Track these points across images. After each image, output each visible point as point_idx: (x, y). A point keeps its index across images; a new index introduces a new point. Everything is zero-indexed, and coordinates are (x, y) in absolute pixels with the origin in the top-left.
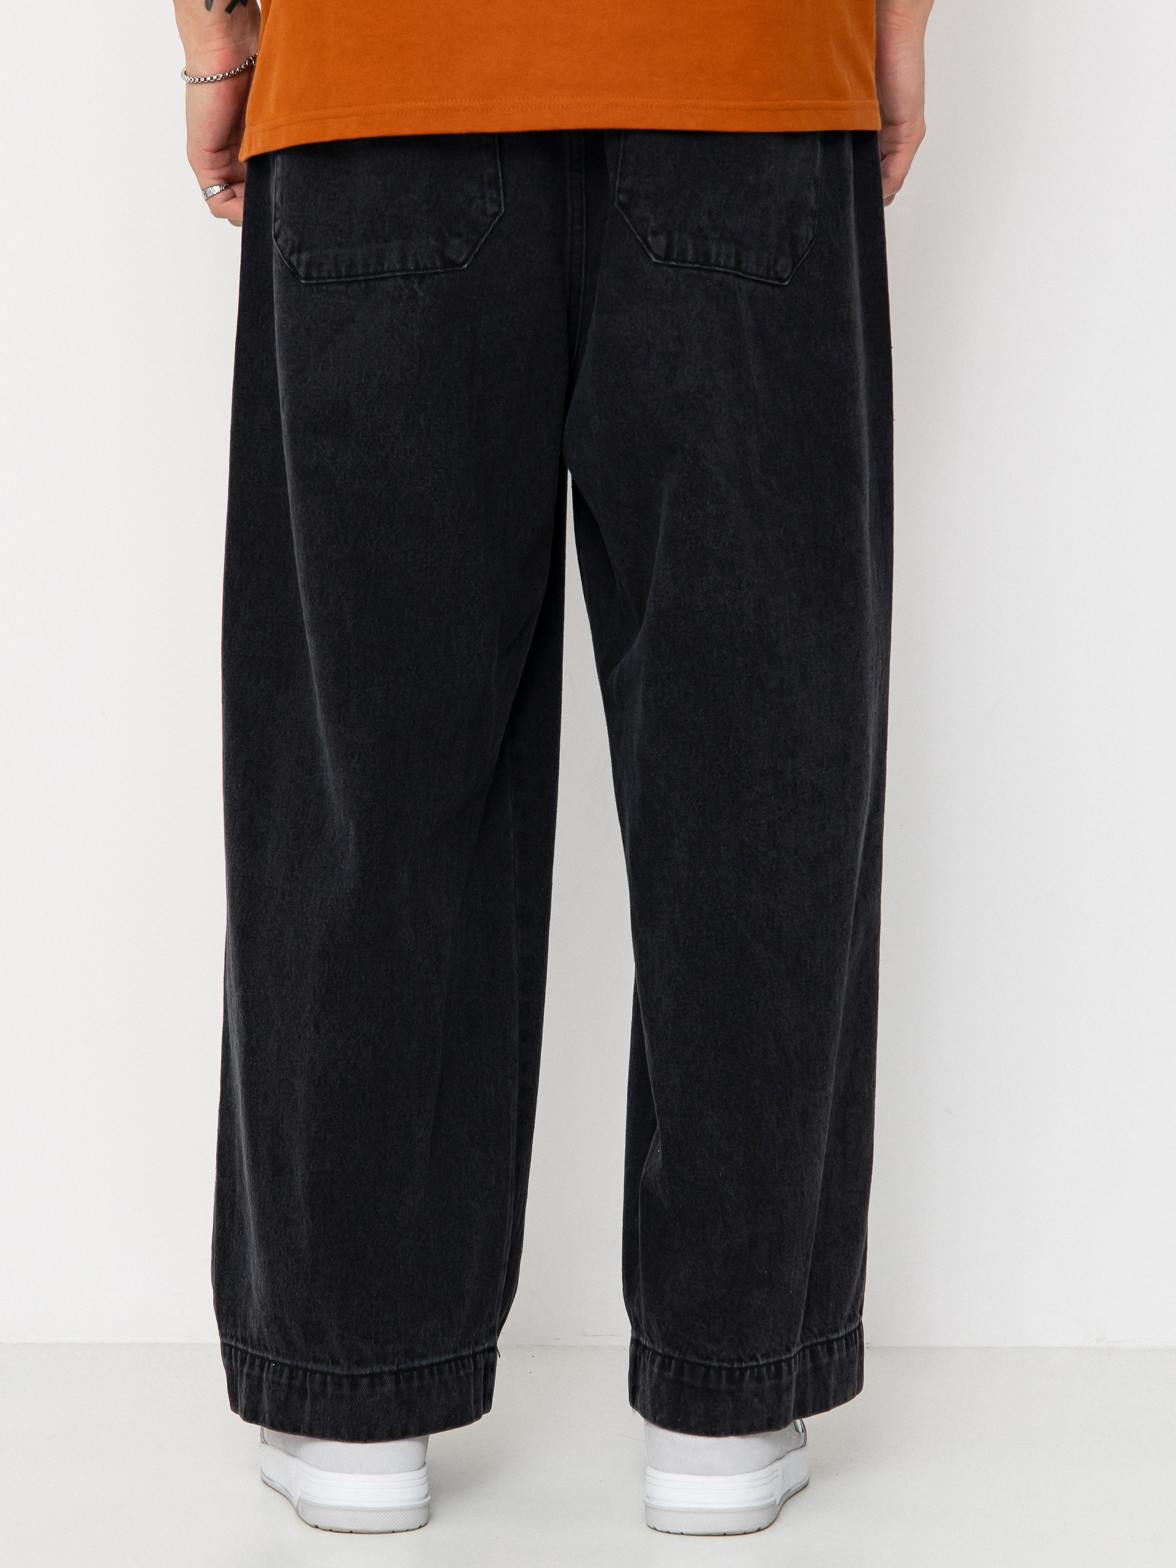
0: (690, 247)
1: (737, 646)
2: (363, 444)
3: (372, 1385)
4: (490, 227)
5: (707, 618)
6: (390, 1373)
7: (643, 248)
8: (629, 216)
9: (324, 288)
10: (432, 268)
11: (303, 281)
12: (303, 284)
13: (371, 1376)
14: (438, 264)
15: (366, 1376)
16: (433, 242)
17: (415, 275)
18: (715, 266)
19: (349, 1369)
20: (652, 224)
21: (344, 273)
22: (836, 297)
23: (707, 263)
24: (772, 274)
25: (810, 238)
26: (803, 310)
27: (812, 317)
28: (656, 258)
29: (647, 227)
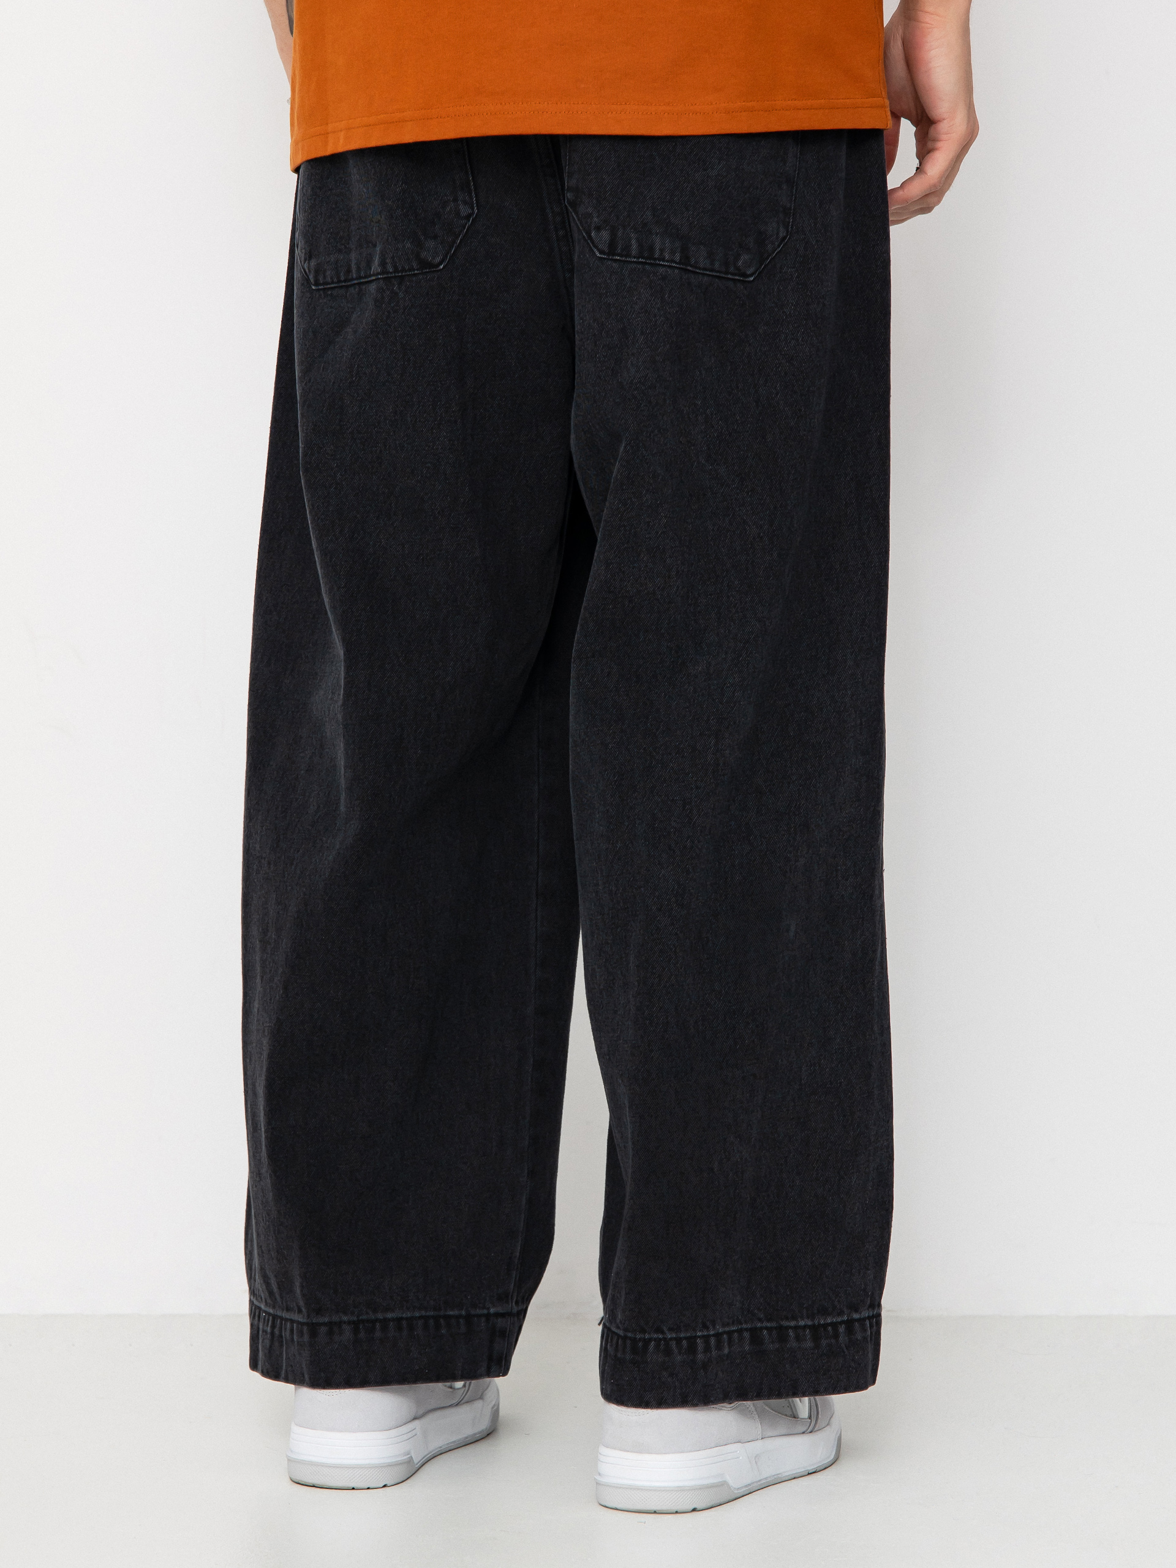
0: (633, 242)
1: (663, 631)
2: (358, 441)
3: (331, 1333)
4: (465, 228)
5: (635, 603)
6: (349, 1323)
7: (588, 243)
8: (576, 213)
9: (329, 292)
10: (410, 270)
11: (313, 287)
12: (315, 290)
13: (330, 1324)
14: (415, 265)
15: (324, 1324)
16: (408, 245)
17: (395, 277)
18: (660, 260)
19: (308, 1316)
20: (595, 219)
21: (342, 278)
22: (809, 294)
23: (651, 257)
24: (732, 269)
25: (781, 235)
26: (773, 305)
27: (784, 312)
28: (600, 253)
29: (591, 223)
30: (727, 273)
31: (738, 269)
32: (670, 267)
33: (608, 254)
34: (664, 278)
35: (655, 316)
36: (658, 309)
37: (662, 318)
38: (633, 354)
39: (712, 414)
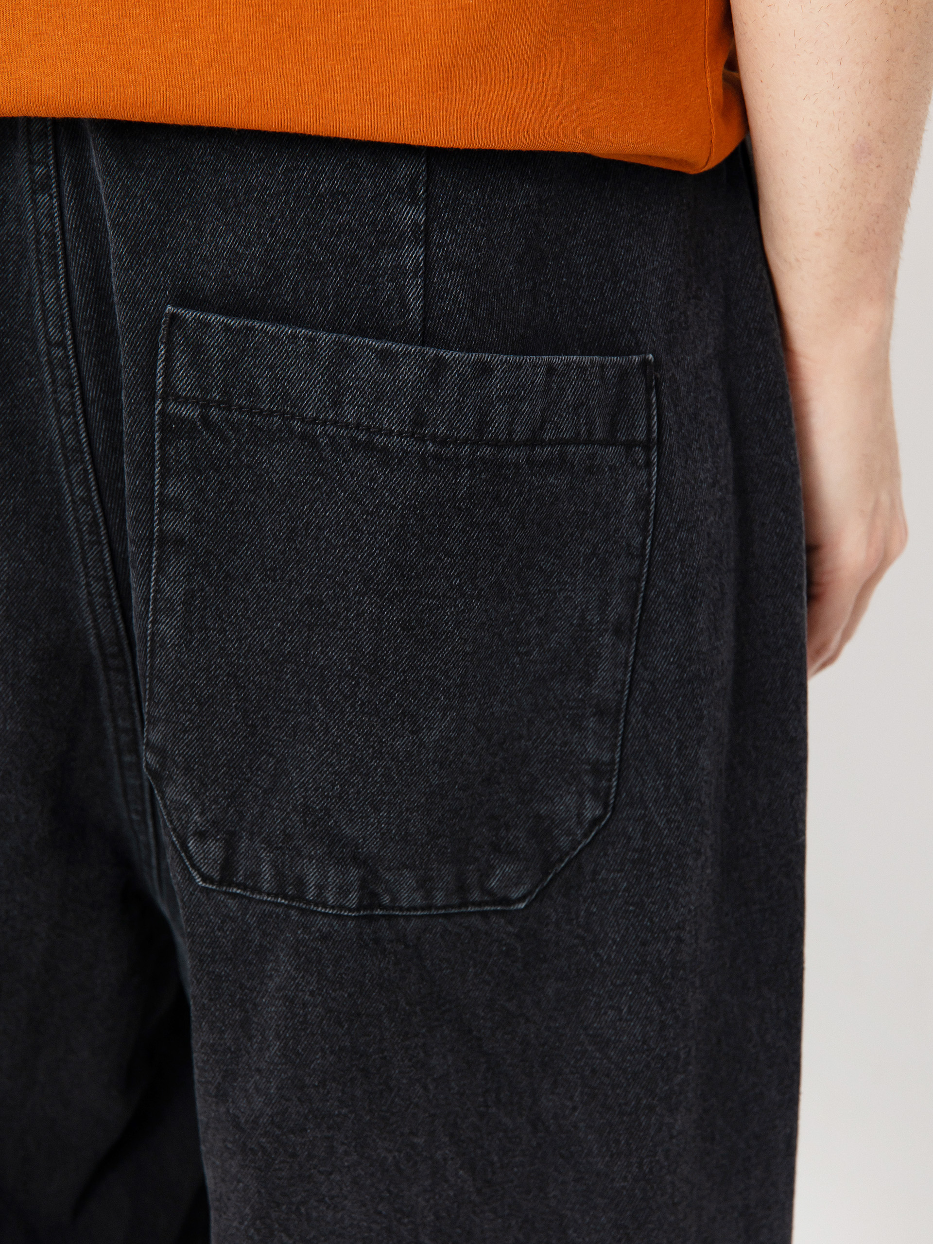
22: (647, 922)
23: (301, 897)
24: (476, 896)
25: (588, 815)
26: (576, 941)
27: (597, 955)
28: (204, 881)
29: (187, 822)
30: (465, 904)
31: (490, 893)
32: (338, 917)
33: (220, 883)
34: (324, 938)
35: (305, 1005)
36: (312, 993)
37: (319, 1010)
38: (259, 1070)
39: (445, 1159)
